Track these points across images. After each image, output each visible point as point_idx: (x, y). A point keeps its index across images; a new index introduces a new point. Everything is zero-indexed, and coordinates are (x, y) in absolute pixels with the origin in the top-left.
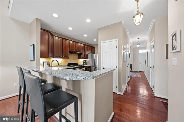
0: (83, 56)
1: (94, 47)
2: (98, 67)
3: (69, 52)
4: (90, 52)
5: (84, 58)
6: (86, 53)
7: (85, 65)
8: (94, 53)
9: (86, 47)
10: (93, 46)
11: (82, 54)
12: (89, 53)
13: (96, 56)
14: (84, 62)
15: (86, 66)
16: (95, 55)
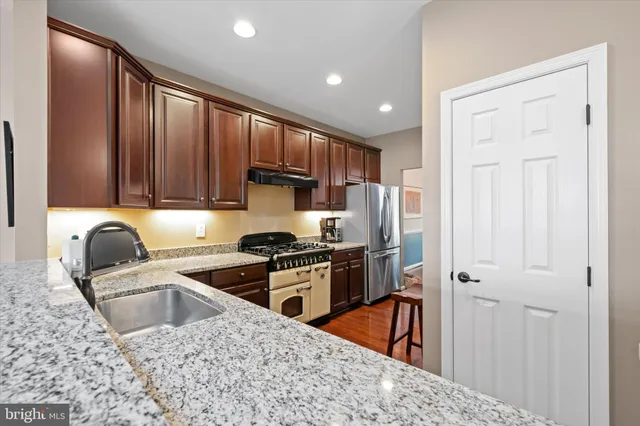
0: (320, 194)
1: (377, 152)
2: (397, 251)
3: (244, 177)
4: (355, 175)
5: (329, 208)
6: (339, 182)
7: (331, 246)
8: (376, 179)
9: (339, 149)
10: (368, 143)
11: (315, 184)
12: (351, 179)
13: (387, 197)
14: (328, 228)
15: (337, 247)
16: (381, 190)
